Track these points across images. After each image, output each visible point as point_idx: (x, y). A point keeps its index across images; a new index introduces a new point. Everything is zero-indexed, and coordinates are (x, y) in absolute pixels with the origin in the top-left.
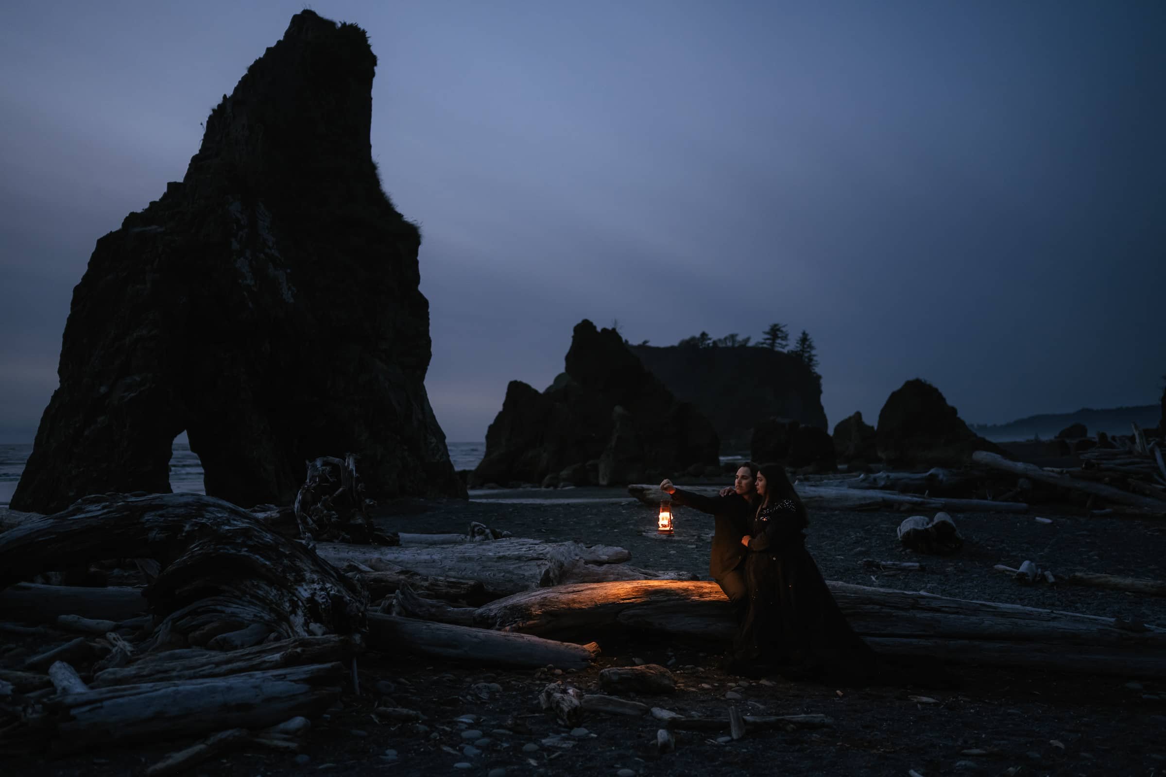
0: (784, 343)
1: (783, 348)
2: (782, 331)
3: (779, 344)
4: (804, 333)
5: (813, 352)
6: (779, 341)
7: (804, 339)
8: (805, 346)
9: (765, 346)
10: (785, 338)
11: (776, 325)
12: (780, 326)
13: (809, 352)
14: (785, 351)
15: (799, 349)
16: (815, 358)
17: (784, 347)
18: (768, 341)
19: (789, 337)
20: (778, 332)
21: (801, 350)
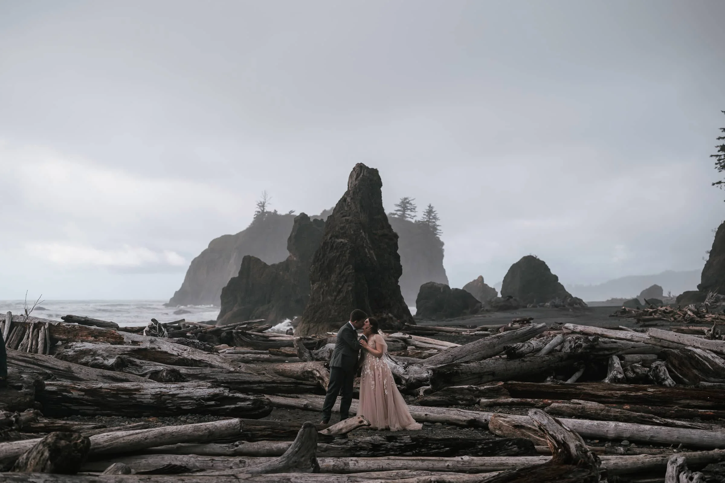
0: (413, 214)
1: (412, 219)
2: (411, 204)
3: (409, 215)
4: (430, 206)
5: (438, 223)
6: (408, 212)
7: (430, 211)
8: (431, 217)
9: (396, 216)
10: (413, 209)
11: (406, 199)
12: (409, 199)
13: (434, 222)
14: (413, 221)
15: (425, 220)
16: (438, 228)
17: (412, 217)
18: (399, 213)
19: (417, 209)
20: (408, 205)
21: (427, 221)
